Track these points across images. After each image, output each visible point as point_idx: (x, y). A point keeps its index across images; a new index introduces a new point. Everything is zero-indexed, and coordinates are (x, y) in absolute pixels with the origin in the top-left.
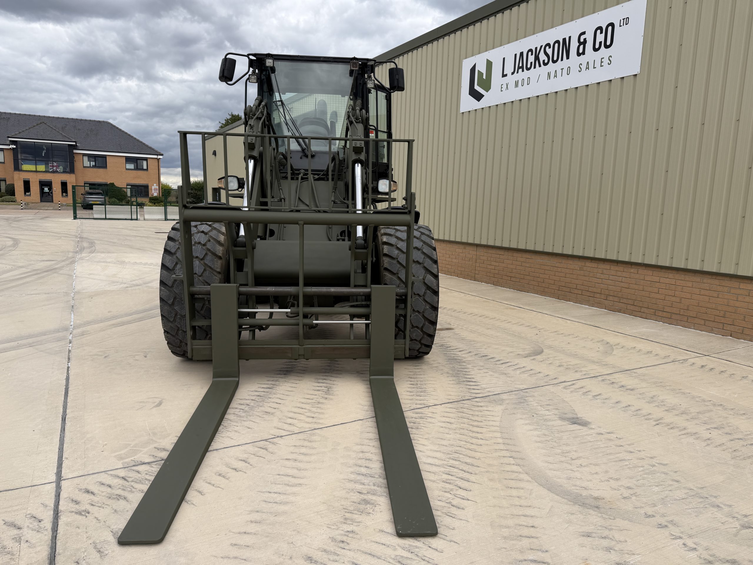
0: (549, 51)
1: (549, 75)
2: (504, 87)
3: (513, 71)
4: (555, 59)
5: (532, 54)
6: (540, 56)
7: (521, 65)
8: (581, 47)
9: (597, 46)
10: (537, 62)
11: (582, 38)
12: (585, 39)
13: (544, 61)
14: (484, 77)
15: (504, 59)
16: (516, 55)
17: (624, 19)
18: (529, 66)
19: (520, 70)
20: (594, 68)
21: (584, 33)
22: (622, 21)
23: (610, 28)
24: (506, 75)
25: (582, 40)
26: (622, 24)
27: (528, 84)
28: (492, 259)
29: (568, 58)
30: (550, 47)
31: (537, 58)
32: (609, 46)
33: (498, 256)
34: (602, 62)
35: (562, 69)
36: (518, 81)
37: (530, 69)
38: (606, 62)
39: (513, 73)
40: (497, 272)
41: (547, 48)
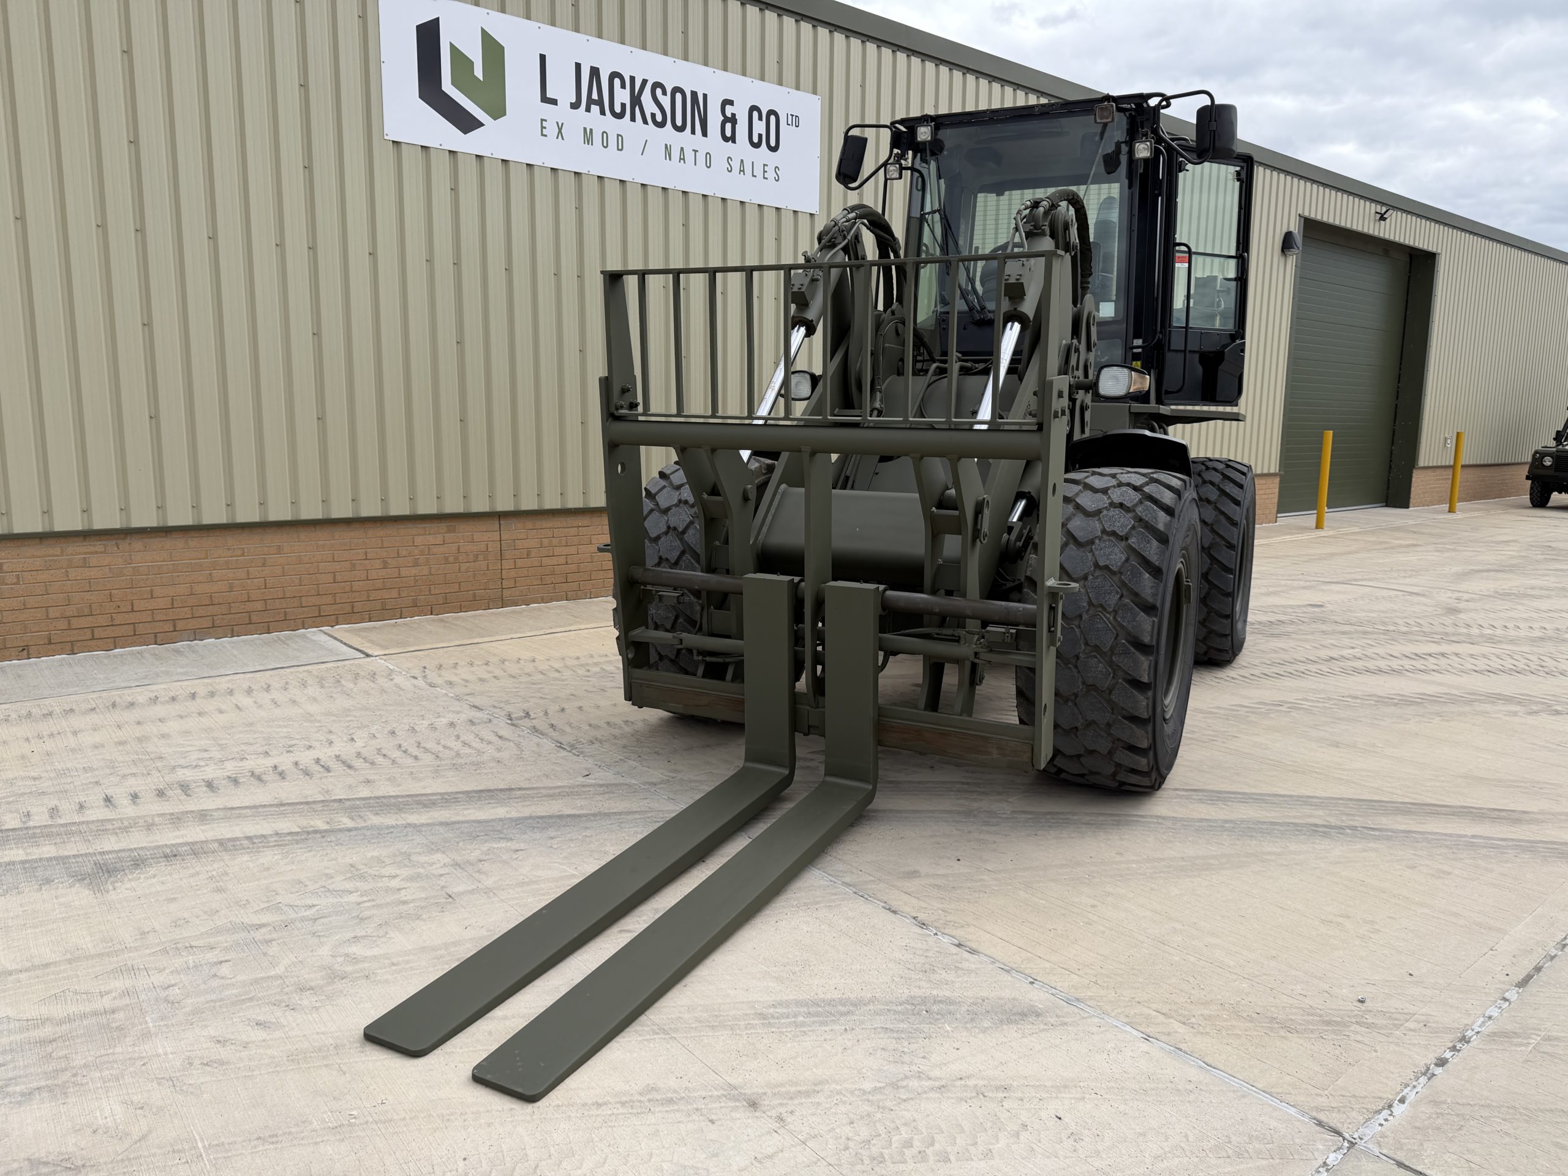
0: (666, 101)
1: (668, 150)
2: (552, 130)
3: (574, 101)
4: (679, 123)
5: (623, 86)
6: (642, 98)
7: (595, 96)
8: (728, 126)
9: (756, 140)
10: (637, 109)
11: (729, 110)
12: (733, 115)
13: (653, 115)
14: (479, 72)
15: (543, 58)
16: (578, 66)
17: (792, 115)
18: (618, 109)
19: (595, 109)
20: (753, 176)
21: (731, 103)
22: (790, 117)
23: (773, 118)
24: (554, 102)
25: (729, 115)
26: (790, 123)
27: (618, 149)
28: (555, 541)
29: (705, 134)
30: (664, 93)
31: (636, 100)
32: (774, 149)
33: (574, 531)
34: (765, 172)
35: (696, 151)
36: (591, 130)
37: (620, 116)
38: (771, 174)
39: (575, 106)
40: (573, 567)
41: (659, 91)
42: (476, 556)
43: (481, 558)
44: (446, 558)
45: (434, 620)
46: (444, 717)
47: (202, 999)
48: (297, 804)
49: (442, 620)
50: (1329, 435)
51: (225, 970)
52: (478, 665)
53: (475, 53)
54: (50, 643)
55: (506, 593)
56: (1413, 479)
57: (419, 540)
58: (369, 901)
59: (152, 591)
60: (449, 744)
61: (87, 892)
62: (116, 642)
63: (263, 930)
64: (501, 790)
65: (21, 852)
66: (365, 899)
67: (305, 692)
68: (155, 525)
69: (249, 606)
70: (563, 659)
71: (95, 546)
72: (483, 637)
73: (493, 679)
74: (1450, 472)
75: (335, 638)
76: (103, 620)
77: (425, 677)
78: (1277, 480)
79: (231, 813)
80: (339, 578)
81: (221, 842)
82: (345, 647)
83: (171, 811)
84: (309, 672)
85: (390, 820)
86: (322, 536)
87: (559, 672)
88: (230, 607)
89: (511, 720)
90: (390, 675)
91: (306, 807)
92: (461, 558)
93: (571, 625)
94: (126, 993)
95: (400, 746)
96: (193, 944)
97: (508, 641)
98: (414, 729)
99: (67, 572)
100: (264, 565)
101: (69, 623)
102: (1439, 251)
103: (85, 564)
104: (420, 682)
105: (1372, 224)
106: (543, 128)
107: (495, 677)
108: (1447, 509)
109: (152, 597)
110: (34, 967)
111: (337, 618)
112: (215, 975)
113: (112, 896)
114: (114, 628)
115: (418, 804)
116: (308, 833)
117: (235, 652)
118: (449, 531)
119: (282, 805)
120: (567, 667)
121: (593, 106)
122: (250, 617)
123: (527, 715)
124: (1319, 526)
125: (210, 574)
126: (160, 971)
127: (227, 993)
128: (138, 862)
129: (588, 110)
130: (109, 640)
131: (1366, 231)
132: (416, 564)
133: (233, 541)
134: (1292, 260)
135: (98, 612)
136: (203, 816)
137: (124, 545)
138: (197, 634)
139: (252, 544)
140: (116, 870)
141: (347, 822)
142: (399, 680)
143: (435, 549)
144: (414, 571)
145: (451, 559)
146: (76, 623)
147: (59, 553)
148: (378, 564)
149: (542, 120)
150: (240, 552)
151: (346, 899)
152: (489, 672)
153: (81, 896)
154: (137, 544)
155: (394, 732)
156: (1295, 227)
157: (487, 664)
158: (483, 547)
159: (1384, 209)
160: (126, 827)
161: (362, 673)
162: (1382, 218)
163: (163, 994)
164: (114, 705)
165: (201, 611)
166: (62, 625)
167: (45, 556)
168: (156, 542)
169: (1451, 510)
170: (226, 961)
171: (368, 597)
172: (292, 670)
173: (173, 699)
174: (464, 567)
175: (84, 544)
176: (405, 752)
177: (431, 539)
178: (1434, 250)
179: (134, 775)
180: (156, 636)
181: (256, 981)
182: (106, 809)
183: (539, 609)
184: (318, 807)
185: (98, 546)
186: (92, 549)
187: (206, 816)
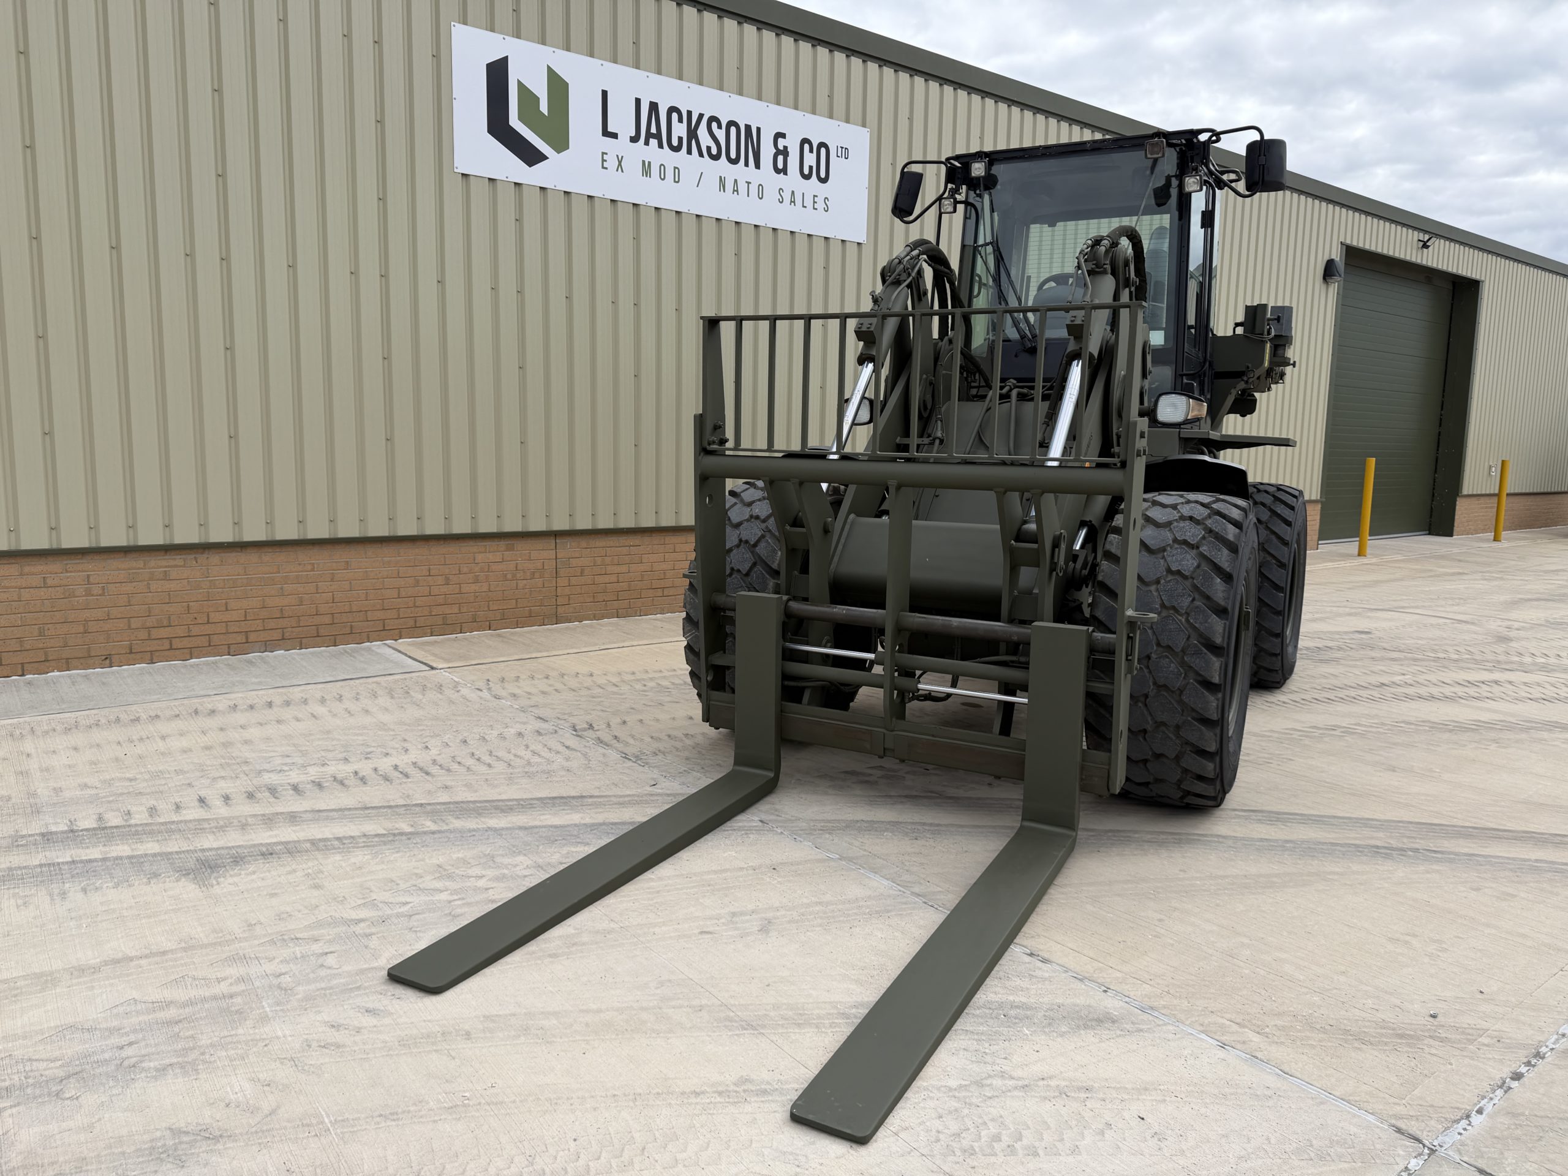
1: (722, 182)
2: (612, 163)
3: (633, 134)
4: (733, 155)
5: (680, 120)
6: (698, 132)
7: (653, 130)
8: (780, 158)
9: (806, 171)
10: (693, 142)
11: (781, 143)
12: (785, 148)
14: (544, 108)
15: (605, 94)
16: (638, 102)
17: (842, 148)
18: (675, 143)
19: (653, 142)
21: (783, 136)
22: (840, 149)
23: (823, 150)
24: (615, 136)
25: (781, 147)
26: (839, 155)
27: (675, 181)
29: (758, 166)
30: (720, 127)
31: (692, 134)
32: (824, 181)
33: (625, 550)
34: (815, 202)
35: (748, 183)
36: (649, 163)
37: (677, 149)
38: (820, 205)
39: (634, 139)
40: (625, 586)
41: (714, 125)
42: (533, 573)
43: (537, 575)
44: (505, 576)
45: (492, 635)
46: (512, 727)
47: (313, 987)
48: (380, 807)
49: (499, 636)
50: (1372, 462)
51: (330, 960)
52: (539, 679)
53: (541, 90)
54: (131, 653)
55: (560, 610)
56: (1457, 507)
57: (480, 557)
58: (459, 899)
59: (226, 604)
60: (519, 753)
61: (193, 886)
62: (191, 653)
63: (362, 925)
64: (574, 797)
65: (126, 847)
66: (456, 897)
67: (376, 702)
68: (231, 540)
69: (317, 620)
70: (619, 674)
71: (175, 559)
72: (540, 652)
73: (554, 692)
74: (1495, 499)
75: (400, 652)
76: (181, 631)
77: (489, 689)
78: (1319, 506)
79: (318, 815)
80: (403, 594)
81: (313, 842)
82: (410, 660)
83: (262, 813)
84: (378, 683)
85: (470, 824)
86: (388, 553)
87: (617, 686)
88: (299, 620)
89: (575, 731)
90: (456, 687)
91: (389, 811)
92: (518, 575)
93: (624, 641)
94: (241, 980)
95: (473, 754)
96: (298, 936)
97: (564, 657)
98: (484, 738)
99: (148, 584)
100: (332, 580)
101: (149, 634)
102: (1483, 279)
103: (166, 577)
104: (485, 694)
105: (1414, 252)
106: (603, 161)
107: (556, 690)
108: (1492, 538)
109: (227, 610)
110: (152, 954)
111: (400, 632)
112: (322, 966)
113: (217, 890)
114: (191, 639)
115: (496, 809)
116: (394, 835)
117: (304, 664)
118: (508, 549)
119: (367, 808)
120: (624, 681)
121: (651, 140)
122: (317, 629)
123: (591, 727)
124: (1361, 553)
125: (282, 588)
126: (271, 960)
127: (335, 982)
128: (237, 859)
129: (647, 143)
130: (186, 651)
131: (1408, 258)
132: (476, 581)
133: (304, 556)
134: (1334, 288)
135: (176, 623)
136: (293, 818)
137: (203, 558)
138: (268, 646)
139: (321, 559)
140: (217, 866)
141: (430, 825)
142: (465, 691)
143: (494, 567)
144: (474, 587)
145: (509, 576)
146: (155, 633)
147: (142, 566)
148: (440, 580)
149: (603, 153)
150: (310, 567)
151: (437, 898)
152: (550, 686)
153: (187, 889)
154: (215, 558)
155: (465, 741)
156: (1337, 255)
157: (547, 678)
158: (539, 565)
159: (1427, 237)
160: (222, 827)
161: (429, 685)
162: (1425, 246)
163: (275, 982)
164: (196, 712)
165: (272, 624)
166: (143, 634)
167: (129, 569)
168: (232, 556)
169: (1496, 539)
170: (331, 952)
171: (431, 612)
172: (361, 681)
173: (252, 707)
174: (521, 584)
175: (167, 557)
176: (478, 760)
177: (491, 557)
178: (1477, 277)
179: (223, 778)
180: (229, 648)
181: (362, 972)
182: (201, 809)
183: (591, 626)
184: (402, 810)
185: (178, 559)
186: (172, 563)
187: (295, 817)
